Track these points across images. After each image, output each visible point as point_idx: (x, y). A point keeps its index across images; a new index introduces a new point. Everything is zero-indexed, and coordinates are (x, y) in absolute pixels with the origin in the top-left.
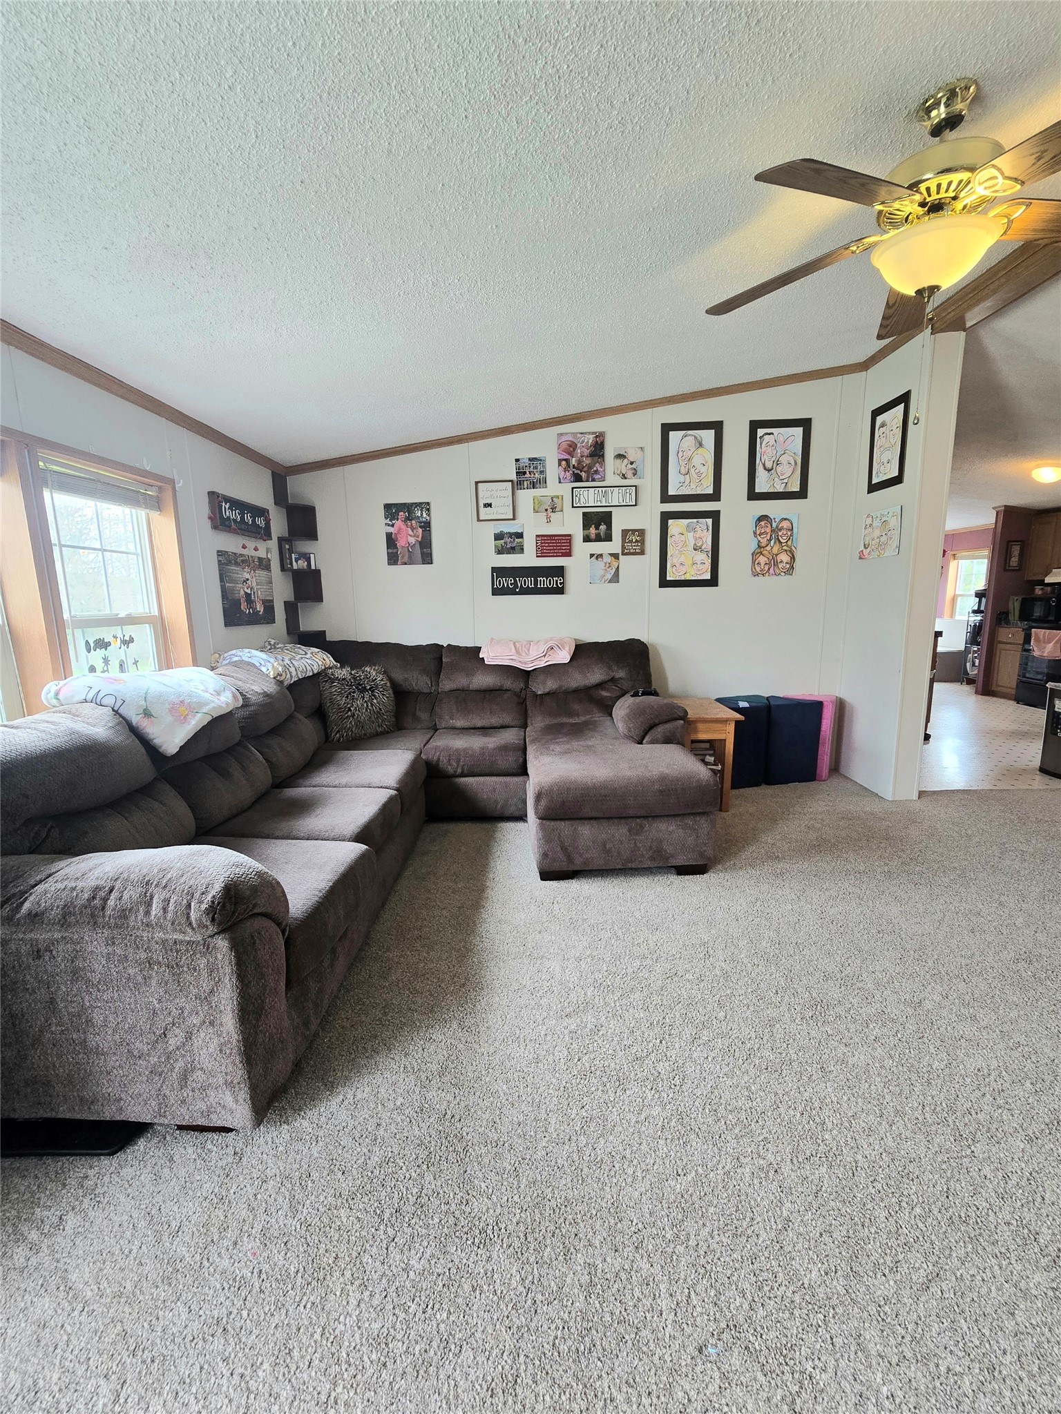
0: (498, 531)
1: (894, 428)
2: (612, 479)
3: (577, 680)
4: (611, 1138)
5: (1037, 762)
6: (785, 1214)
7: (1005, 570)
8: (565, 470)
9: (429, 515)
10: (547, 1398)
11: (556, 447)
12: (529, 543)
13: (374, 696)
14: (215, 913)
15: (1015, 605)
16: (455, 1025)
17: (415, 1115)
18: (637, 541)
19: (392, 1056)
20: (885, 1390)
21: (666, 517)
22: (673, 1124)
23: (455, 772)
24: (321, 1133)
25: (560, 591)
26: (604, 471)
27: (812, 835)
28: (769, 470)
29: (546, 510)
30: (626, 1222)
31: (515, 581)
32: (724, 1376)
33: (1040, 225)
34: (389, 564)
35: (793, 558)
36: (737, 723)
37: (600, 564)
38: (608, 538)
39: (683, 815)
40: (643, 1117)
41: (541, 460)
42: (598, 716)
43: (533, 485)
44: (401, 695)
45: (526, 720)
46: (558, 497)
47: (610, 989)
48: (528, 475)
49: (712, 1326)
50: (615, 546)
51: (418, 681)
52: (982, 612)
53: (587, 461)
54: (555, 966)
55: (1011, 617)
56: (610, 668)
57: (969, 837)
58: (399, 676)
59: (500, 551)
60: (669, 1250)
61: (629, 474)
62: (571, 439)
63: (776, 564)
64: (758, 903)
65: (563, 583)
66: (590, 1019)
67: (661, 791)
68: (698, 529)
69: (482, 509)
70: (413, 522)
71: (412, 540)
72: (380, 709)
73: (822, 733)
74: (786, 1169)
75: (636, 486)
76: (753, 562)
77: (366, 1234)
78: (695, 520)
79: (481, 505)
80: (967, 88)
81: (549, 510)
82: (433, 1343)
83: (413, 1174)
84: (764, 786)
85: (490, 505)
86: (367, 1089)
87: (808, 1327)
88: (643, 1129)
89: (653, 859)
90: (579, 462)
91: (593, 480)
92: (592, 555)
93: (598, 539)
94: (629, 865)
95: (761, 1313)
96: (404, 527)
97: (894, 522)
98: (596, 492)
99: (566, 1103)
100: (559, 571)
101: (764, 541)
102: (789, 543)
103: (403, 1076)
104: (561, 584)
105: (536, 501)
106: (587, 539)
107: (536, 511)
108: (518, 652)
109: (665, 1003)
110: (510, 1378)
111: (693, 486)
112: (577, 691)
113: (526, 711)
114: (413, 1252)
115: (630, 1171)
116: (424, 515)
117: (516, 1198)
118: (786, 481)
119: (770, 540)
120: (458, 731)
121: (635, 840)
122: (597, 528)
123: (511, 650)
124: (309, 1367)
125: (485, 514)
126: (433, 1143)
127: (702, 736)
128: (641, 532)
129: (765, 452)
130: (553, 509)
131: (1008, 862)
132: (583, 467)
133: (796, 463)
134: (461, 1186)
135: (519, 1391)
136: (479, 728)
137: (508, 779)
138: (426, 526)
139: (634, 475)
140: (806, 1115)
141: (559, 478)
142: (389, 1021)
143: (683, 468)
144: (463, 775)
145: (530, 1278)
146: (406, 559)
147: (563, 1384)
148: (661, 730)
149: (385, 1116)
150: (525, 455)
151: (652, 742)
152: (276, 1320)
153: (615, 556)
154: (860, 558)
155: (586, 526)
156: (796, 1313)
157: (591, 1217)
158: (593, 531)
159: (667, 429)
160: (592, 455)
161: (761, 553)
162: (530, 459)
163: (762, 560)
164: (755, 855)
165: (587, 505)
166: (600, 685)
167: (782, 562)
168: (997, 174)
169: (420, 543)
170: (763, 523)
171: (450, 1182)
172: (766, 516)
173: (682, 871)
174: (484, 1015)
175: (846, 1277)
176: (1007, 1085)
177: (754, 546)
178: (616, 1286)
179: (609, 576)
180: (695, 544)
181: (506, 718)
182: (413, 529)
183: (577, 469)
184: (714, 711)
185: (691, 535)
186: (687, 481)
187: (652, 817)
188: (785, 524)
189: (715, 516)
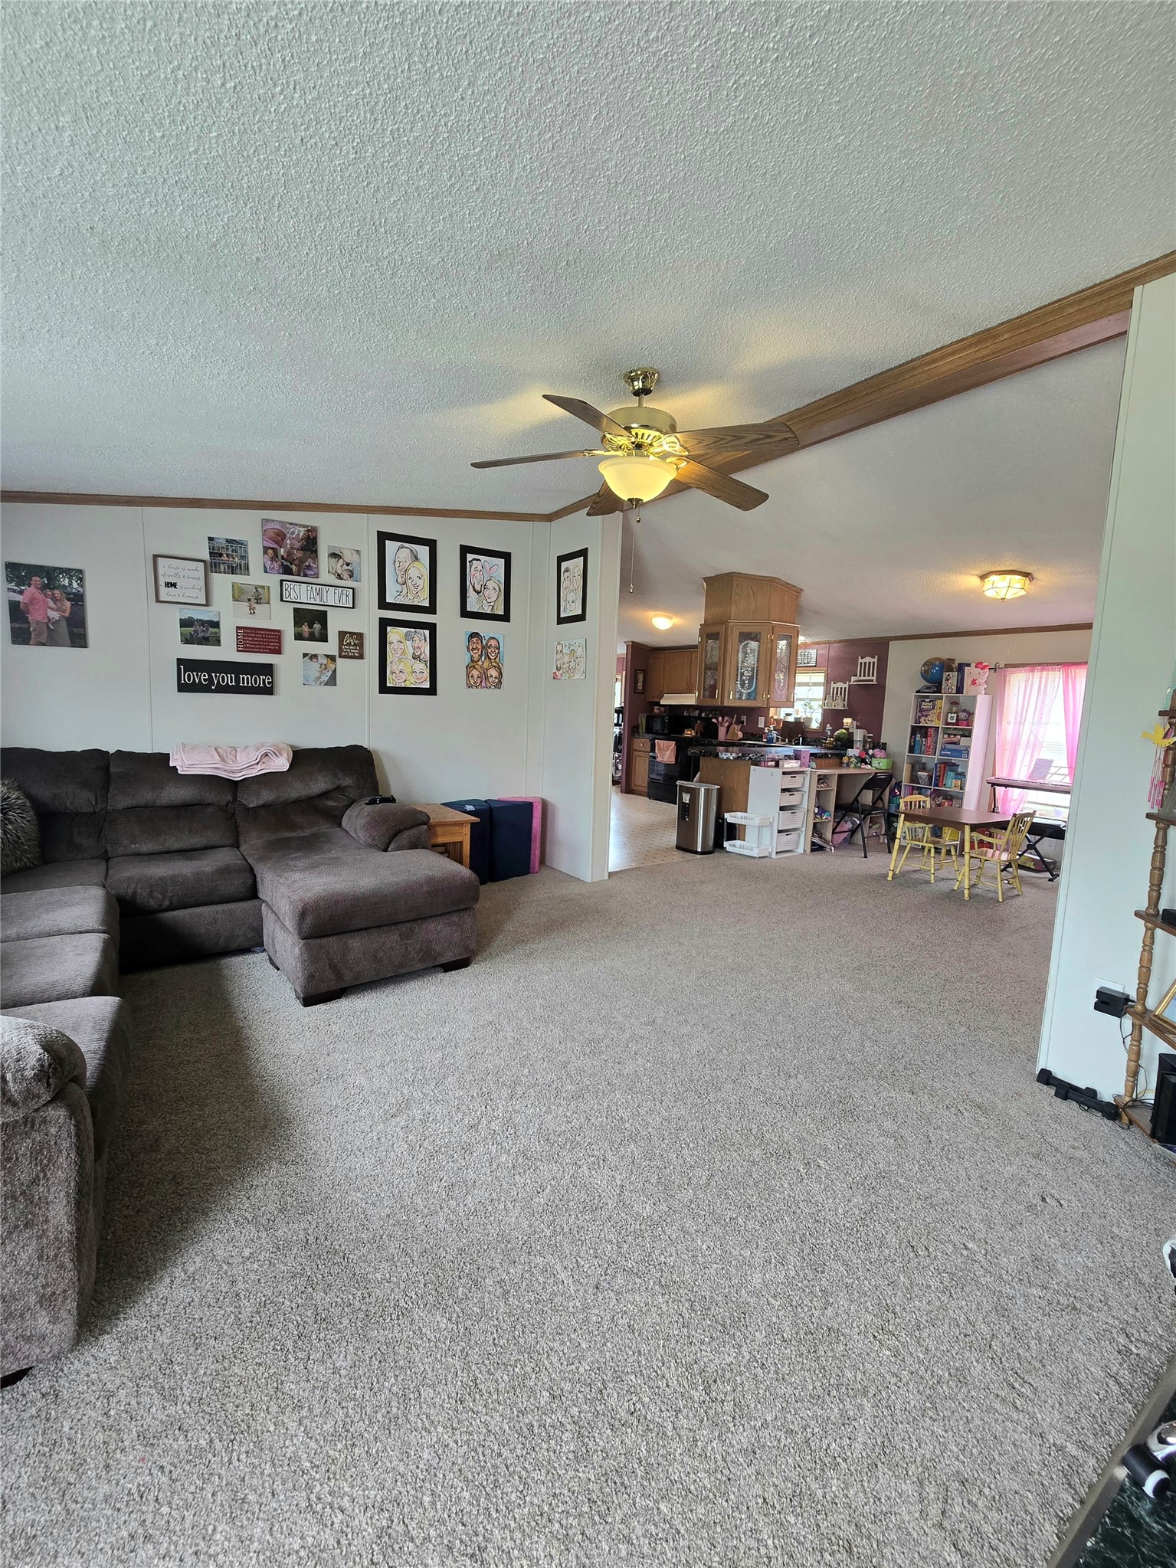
0: (185, 616)
1: (576, 575)
2: (325, 577)
3: (298, 790)
4: (476, 1192)
5: (674, 843)
6: (619, 1183)
7: (635, 692)
8: (272, 559)
9: (82, 586)
10: (505, 1377)
11: (260, 533)
12: (228, 635)
13: (8, 820)
14: (49, 1078)
15: (642, 721)
16: (275, 1165)
17: (273, 1255)
18: (355, 645)
19: (212, 1218)
20: (704, 1247)
21: (384, 623)
22: (520, 1160)
23: (160, 905)
24: (162, 1321)
25: (269, 691)
26: (317, 567)
27: (544, 919)
28: (478, 593)
29: (249, 600)
30: (514, 1241)
31: (210, 677)
32: (617, 1293)
33: (693, 476)
34: (14, 642)
35: (501, 674)
36: (473, 825)
37: (315, 666)
38: (324, 638)
39: (449, 913)
40: (494, 1166)
41: (242, 544)
42: (325, 827)
43: (232, 571)
44: (47, 817)
45: (238, 837)
46: (263, 587)
47: (425, 1081)
48: (225, 558)
49: (599, 1270)
50: (331, 646)
51: (77, 798)
52: (620, 725)
53: (298, 554)
54: (361, 1080)
55: (640, 731)
56: (335, 776)
57: (649, 902)
58: (44, 792)
59: (187, 640)
60: (553, 1242)
61: (345, 575)
62: (278, 527)
63: (487, 678)
64: (522, 980)
65: (272, 682)
66: (417, 1113)
67: (428, 892)
68: (416, 638)
69: (163, 589)
70: (56, 592)
71: (54, 615)
72: (18, 837)
73: (533, 830)
74: (609, 1157)
75: (353, 589)
76: (468, 675)
77: (276, 1370)
78: (413, 630)
79: (162, 582)
80: (653, 374)
81: (253, 601)
82: (392, 1404)
83: (300, 1301)
84: (489, 884)
85: (174, 585)
86: (198, 1259)
87: (655, 1238)
88: (499, 1174)
89: (422, 960)
90: (289, 554)
91: (305, 575)
92: (305, 655)
93: (312, 638)
94: (400, 971)
95: (625, 1246)
96: (39, 596)
97: (580, 651)
98: (309, 588)
99: (424, 1183)
100: (268, 669)
101: (476, 656)
102: (497, 660)
103: (237, 1230)
104: (269, 683)
105: (236, 587)
106: (299, 637)
107: (235, 599)
108: (223, 759)
109: (477, 1077)
110: (472, 1384)
111: (410, 597)
112: (297, 802)
113: (236, 827)
114: (334, 1357)
115: (502, 1206)
116: (75, 585)
117: (414, 1270)
118: (492, 604)
119: (481, 656)
120: (145, 858)
121: (406, 944)
122: (311, 626)
123: (213, 756)
124: (274, 1496)
125: (165, 593)
126: (307, 1269)
127: (441, 840)
128: (360, 636)
129: (474, 578)
130: (258, 601)
131: (676, 915)
132: (294, 560)
133: (500, 590)
134: (357, 1285)
135: (482, 1387)
136: (174, 852)
137: (232, 906)
138: (78, 600)
139: (351, 576)
140: (610, 1118)
141: (265, 567)
142: (187, 1188)
143: (399, 578)
144: (171, 908)
145: (455, 1315)
146: (44, 638)
147: (512, 1363)
148: (406, 836)
149: (238, 1271)
150: (223, 534)
151: (399, 848)
152: (209, 1489)
153: (332, 658)
154: (554, 678)
155: (298, 622)
156: (646, 1235)
157: (485, 1251)
158: (305, 629)
159: (383, 537)
160: (303, 549)
161: (474, 667)
162: (227, 540)
163: (475, 673)
164: (504, 942)
165: (298, 601)
166: (325, 795)
167: (491, 676)
168: (676, 440)
169: (68, 620)
170: (474, 640)
171: (343, 1288)
172: (477, 633)
173: (449, 967)
174: (304, 1145)
175: (666, 1200)
176: (714, 1055)
177: (467, 660)
178: (524, 1284)
179: (325, 679)
180: (414, 653)
181: (213, 837)
182: (55, 600)
183: (286, 560)
184: (450, 815)
185: (409, 644)
186: (405, 592)
187: (421, 919)
188: (493, 643)
189: (432, 628)
